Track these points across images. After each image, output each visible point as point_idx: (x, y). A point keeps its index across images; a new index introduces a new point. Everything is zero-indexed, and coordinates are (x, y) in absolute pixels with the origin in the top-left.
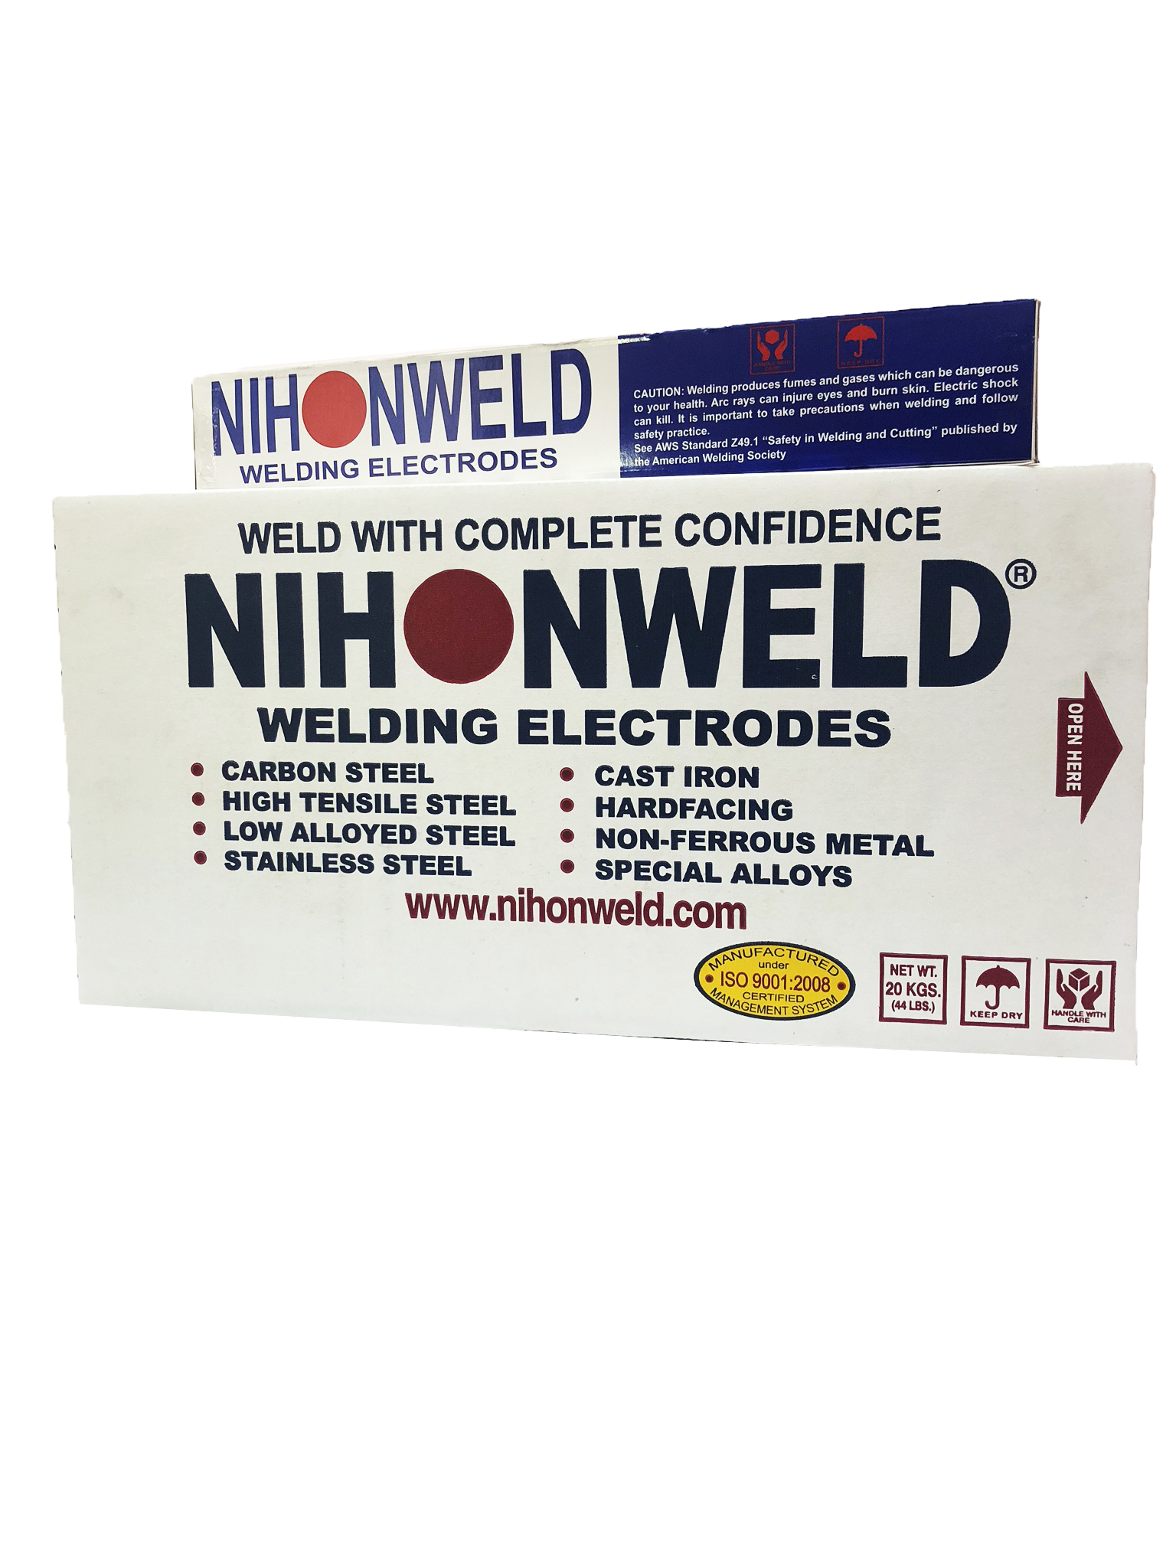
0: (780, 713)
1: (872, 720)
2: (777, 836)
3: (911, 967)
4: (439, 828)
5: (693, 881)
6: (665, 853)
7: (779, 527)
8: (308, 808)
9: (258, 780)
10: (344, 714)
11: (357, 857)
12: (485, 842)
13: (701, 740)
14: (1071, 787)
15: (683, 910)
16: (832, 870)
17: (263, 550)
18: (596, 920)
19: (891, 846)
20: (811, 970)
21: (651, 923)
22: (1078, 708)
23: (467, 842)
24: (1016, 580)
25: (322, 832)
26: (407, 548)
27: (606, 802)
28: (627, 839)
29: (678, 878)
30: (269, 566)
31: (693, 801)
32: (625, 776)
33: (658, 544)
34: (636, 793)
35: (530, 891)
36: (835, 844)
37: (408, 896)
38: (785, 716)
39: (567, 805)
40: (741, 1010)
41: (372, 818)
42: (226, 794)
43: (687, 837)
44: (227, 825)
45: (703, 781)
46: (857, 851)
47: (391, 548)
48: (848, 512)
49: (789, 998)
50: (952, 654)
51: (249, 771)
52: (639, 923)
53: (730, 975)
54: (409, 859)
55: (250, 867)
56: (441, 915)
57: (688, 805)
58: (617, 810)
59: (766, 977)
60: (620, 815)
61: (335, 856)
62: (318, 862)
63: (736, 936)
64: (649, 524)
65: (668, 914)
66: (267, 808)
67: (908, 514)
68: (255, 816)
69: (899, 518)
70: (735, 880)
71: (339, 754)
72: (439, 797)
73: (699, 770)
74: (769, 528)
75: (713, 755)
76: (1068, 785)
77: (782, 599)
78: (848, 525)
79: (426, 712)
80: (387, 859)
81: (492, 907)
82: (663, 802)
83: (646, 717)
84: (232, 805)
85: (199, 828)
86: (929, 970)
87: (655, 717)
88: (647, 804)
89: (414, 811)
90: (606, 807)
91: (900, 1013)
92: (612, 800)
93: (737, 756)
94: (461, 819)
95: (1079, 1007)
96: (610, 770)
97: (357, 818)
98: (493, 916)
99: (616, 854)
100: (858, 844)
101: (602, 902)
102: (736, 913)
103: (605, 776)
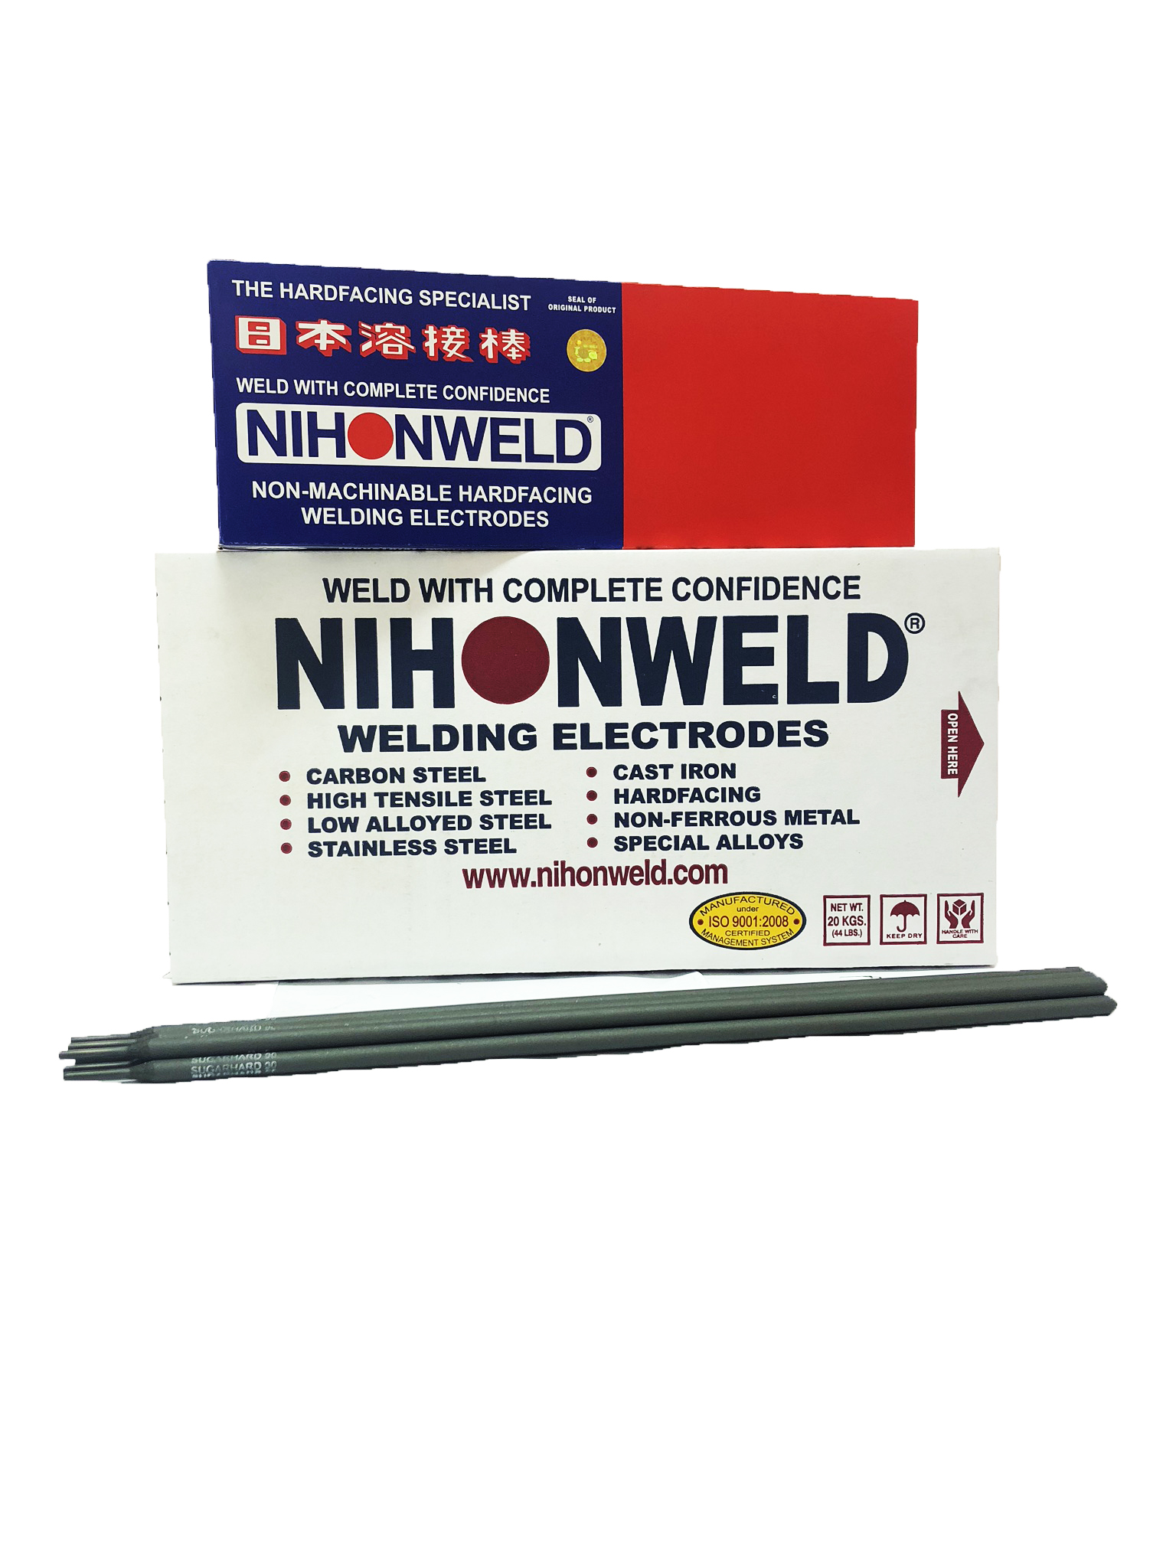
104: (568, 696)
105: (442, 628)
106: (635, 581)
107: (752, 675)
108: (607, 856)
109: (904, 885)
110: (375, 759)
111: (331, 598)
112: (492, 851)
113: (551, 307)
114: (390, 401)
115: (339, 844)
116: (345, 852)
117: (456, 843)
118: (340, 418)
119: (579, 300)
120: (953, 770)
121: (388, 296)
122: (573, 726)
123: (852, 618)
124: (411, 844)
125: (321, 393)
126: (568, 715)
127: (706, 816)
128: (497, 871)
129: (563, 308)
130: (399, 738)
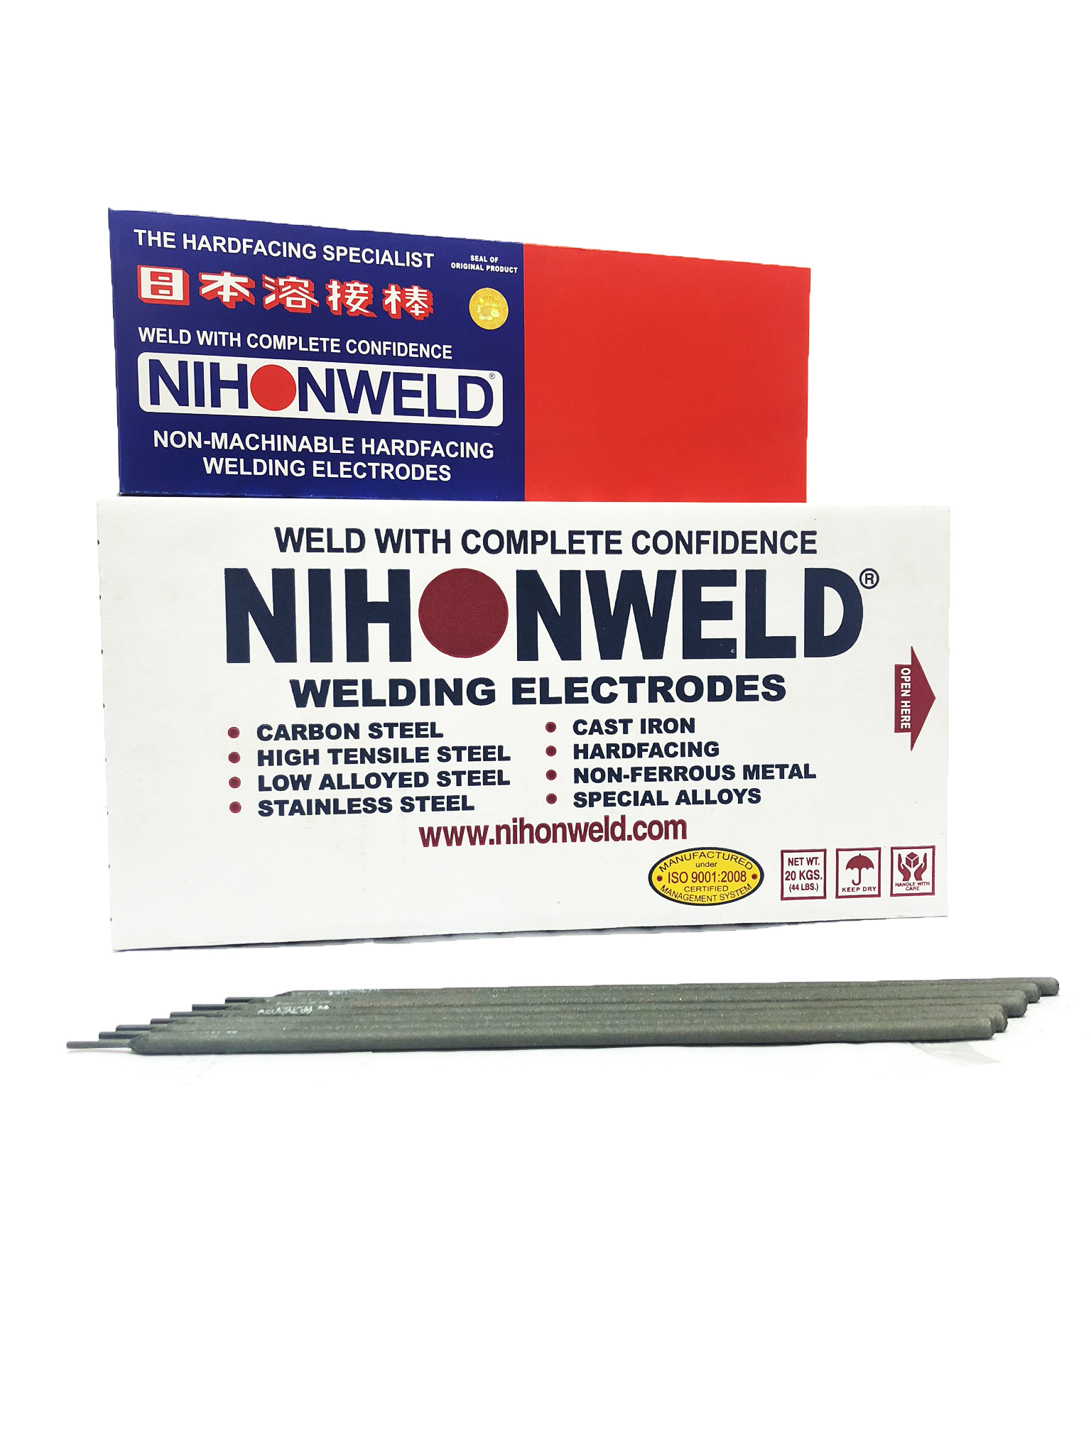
0: (709, 678)
1: (773, 681)
2: (708, 768)
3: (802, 859)
4: (447, 774)
5: (648, 805)
6: (626, 785)
7: (707, 542)
8: (335, 761)
9: (289, 739)
10: (367, 684)
11: (377, 801)
12: (486, 783)
13: (652, 699)
14: (904, 726)
15: (640, 827)
16: (747, 791)
17: (297, 548)
18: (574, 839)
19: (787, 772)
20: (733, 866)
21: (616, 839)
22: (906, 671)
23: (470, 783)
24: (866, 583)
25: (347, 781)
26: (421, 550)
27: (581, 747)
28: (598, 775)
29: (636, 804)
30: (301, 563)
31: (647, 745)
32: (596, 728)
33: (619, 552)
34: (604, 740)
35: (522, 820)
36: (750, 772)
37: (422, 830)
38: (712, 680)
39: (551, 751)
40: (683, 901)
41: (390, 768)
42: (260, 753)
43: (643, 772)
44: (261, 779)
45: (654, 729)
46: (765, 777)
47: (408, 550)
48: (755, 533)
49: (717, 889)
50: (826, 634)
51: (282, 732)
52: (607, 839)
53: (675, 875)
54: (422, 800)
55: (281, 813)
56: (449, 843)
57: (644, 747)
58: (589, 755)
59: (701, 874)
60: (592, 757)
61: (359, 800)
62: (343, 805)
63: (680, 844)
64: (613, 537)
65: (629, 831)
66: (298, 762)
67: (795, 536)
68: (286, 770)
69: (789, 537)
70: (678, 803)
71: (363, 716)
72: (448, 749)
73: (651, 721)
74: (700, 542)
75: (662, 710)
76: (902, 724)
77: (710, 594)
78: (754, 542)
79: (437, 681)
80: (403, 801)
81: (492, 834)
82: (625, 746)
83: (611, 682)
84: (266, 762)
85: (235, 783)
86: (814, 860)
87: (618, 681)
88: (613, 748)
89: (427, 761)
90: (581, 751)
91: (795, 893)
92: (586, 746)
93: (679, 710)
94: (466, 765)
95: (912, 879)
96: (585, 723)
97: (378, 768)
98: (491, 842)
99: (590, 787)
100: (765, 772)
101: (578, 825)
102: (679, 827)
103: (581, 727)
104: (527, 650)
105: (399, 580)
106: (595, 534)
107: (711, 629)
108: (567, 813)
109: (859, 839)
110: (329, 714)
111: (283, 548)
112: (450, 808)
113: (453, 265)
114: (293, 354)
115: (291, 803)
116: (297, 811)
117: (413, 800)
118: (242, 369)
119: (481, 259)
120: (906, 724)
121: (292, 250)
122: (532, 681)
123: (809, 573)
124: (365, 802)
125: (224, 344)
126: (526, 669)
127: (665, 771)
128: (454, 829)
129: (465, 266)
130: (354, 692)
